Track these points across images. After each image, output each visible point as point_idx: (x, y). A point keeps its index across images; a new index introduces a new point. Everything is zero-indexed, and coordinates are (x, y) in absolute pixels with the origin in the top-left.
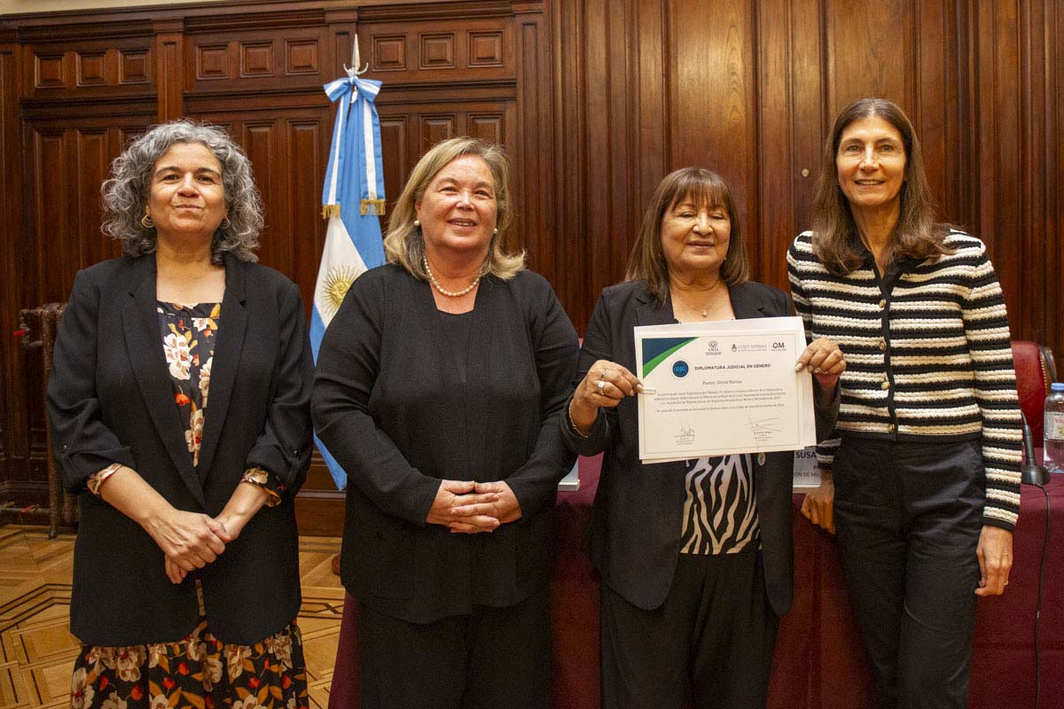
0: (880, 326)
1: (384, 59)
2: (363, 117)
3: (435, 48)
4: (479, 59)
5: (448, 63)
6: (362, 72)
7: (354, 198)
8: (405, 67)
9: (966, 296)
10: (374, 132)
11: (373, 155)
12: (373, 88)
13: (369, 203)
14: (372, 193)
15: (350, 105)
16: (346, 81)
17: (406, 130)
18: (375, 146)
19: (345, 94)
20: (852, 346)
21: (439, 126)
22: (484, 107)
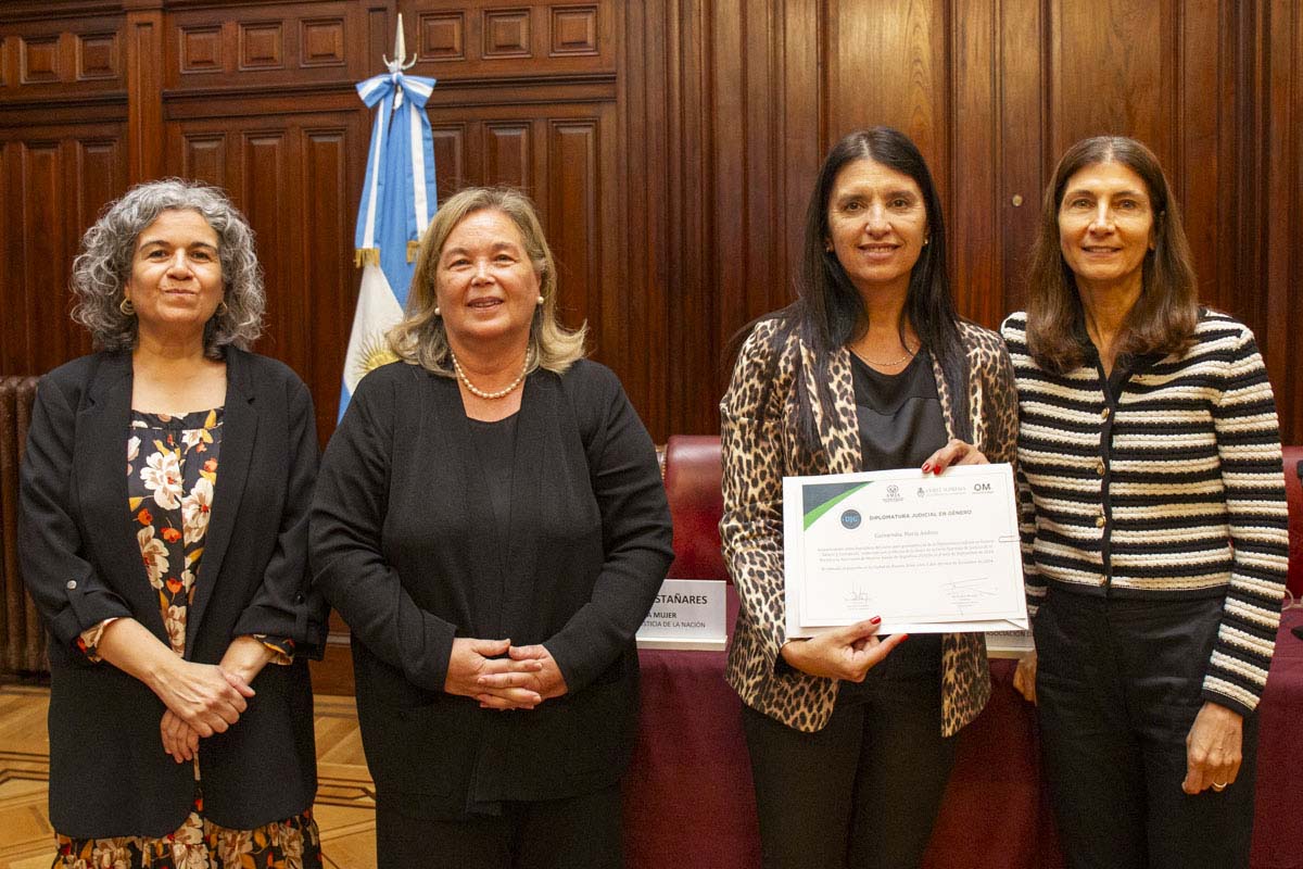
0: (1098, 442)
1: (434, 44)
2: (410, 129)
3: (503, 29)
4: (563, 44)
5: (521, 49)
6: (409, 66)
7: (398, 239)
8: (463, 55)
9: (1215, 401)
10: (424, 144)
11: (423, 181)
12: (423, 88)
15: (393, 111)
16: (386, 79)
17: (465, 141)
18: (427, 168)
19: (385, 96)
20: (1062, 466)
21: (511, 137)
22: (573, 110)
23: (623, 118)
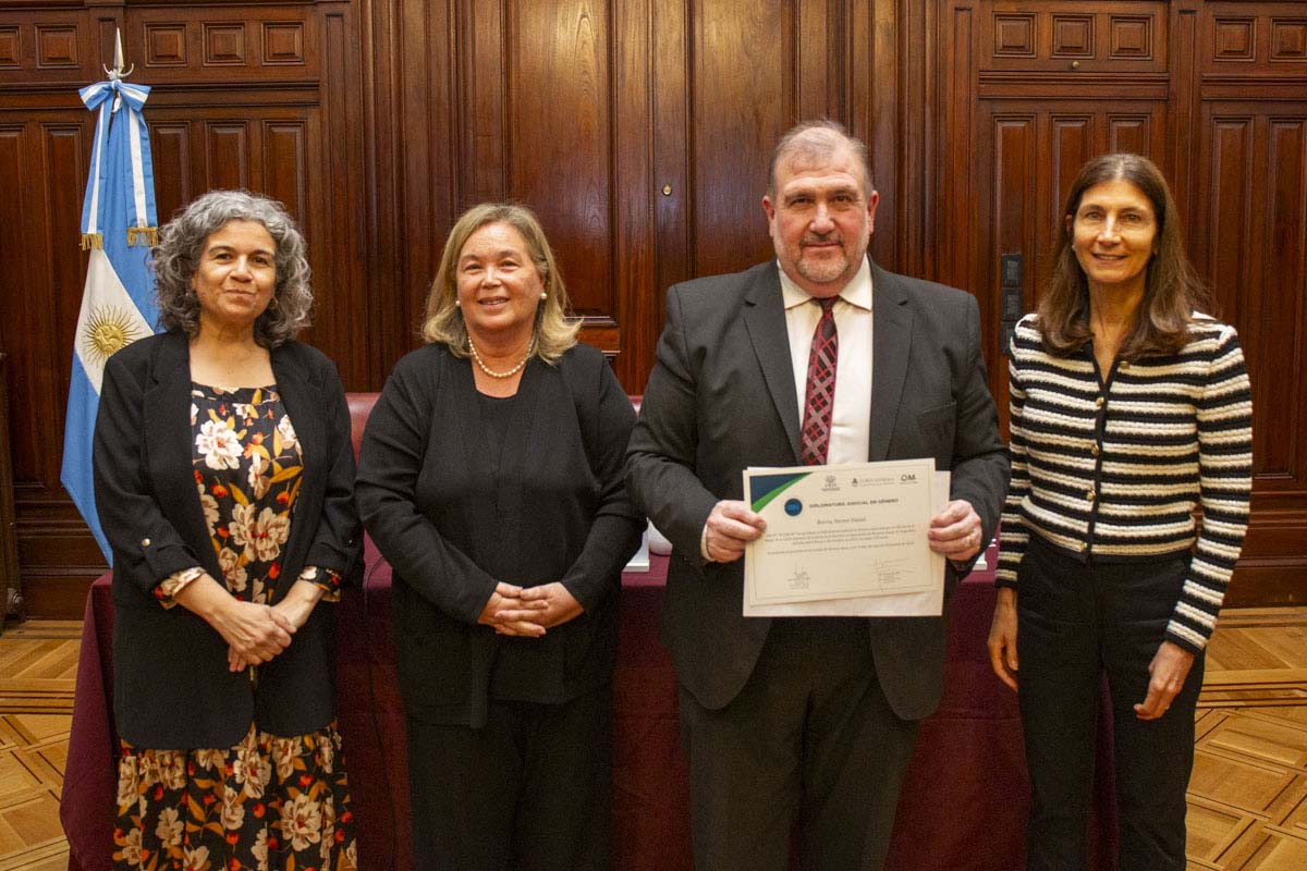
0: (1092, 427)
1: (160, 53)
2: (128, 129)
3: (221, 40)
4: (275, 54)
5: (238, 58)
6: (126, 75)
7: (119, 227)
8: (186, 62)
10: (141, 143)
11: (142, 173)
12: (139, 94)
13: (139, 232)
14: (142, 220)
15: (112, 115)
16: (107, 85)
17: (190, 138)
18: (144, 164)
19: (104, 102)
20: (1061, 446)
21: (229, 135)
22: (283, 113)
23: (326, 119)
